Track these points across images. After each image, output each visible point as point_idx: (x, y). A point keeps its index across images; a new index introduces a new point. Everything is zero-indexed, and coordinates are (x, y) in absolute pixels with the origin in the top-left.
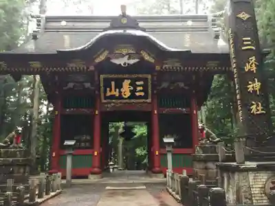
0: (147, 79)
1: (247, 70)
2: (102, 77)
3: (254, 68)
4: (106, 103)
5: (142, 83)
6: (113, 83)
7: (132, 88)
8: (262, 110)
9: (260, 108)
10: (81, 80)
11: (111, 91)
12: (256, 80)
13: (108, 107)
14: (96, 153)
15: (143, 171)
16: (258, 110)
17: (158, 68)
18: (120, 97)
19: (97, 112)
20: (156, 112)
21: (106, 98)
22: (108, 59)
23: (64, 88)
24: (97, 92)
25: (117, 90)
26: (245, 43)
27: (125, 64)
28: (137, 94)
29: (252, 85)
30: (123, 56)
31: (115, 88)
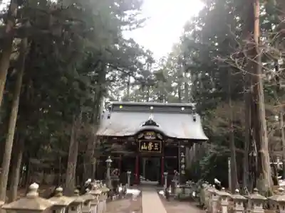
2: (140, 141)
5: (157, 144)
6: (144, 143)
7: (153, 146)
11: (143, 147)
13: (142, 154)
15: (157, 182)
20: (163, 158)
22: (143, 137)
28: (155, 149)
30: (150, 136)
31: (146, 146)
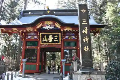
0: (59, 34)
1: (83, 33)
2: (41, 34)
3: (86, 32)
4: (42, 44)
5: (57, 36)
6: (45, 36)
7: (53, 38)
8: (88, 49)
9: (88, 48)
10: (33, 35)
11: (44, 39)
12: (87, 37)
13: (43, 46)
14: (37, 65)
16: (87, 49)
17: (62, 30)
18: (48, 42)
19: (38, 48)
20: (62, 48)
21: (42, 42)
22: (42, 27)
23: (27, 38)
24: (39, 40)
25: (47, 39)
26: (83, 22)
27: (48, 29)
28: (55, 41)
29: (85, 39)
30: (48, 25)
31: (46, 38)
